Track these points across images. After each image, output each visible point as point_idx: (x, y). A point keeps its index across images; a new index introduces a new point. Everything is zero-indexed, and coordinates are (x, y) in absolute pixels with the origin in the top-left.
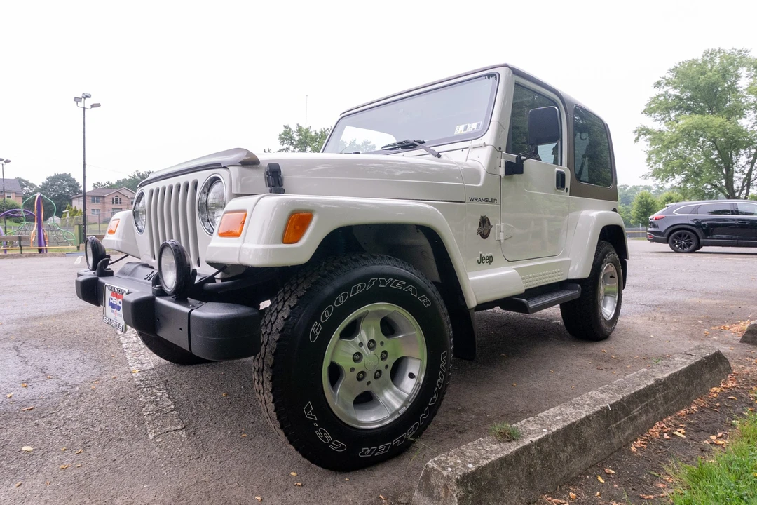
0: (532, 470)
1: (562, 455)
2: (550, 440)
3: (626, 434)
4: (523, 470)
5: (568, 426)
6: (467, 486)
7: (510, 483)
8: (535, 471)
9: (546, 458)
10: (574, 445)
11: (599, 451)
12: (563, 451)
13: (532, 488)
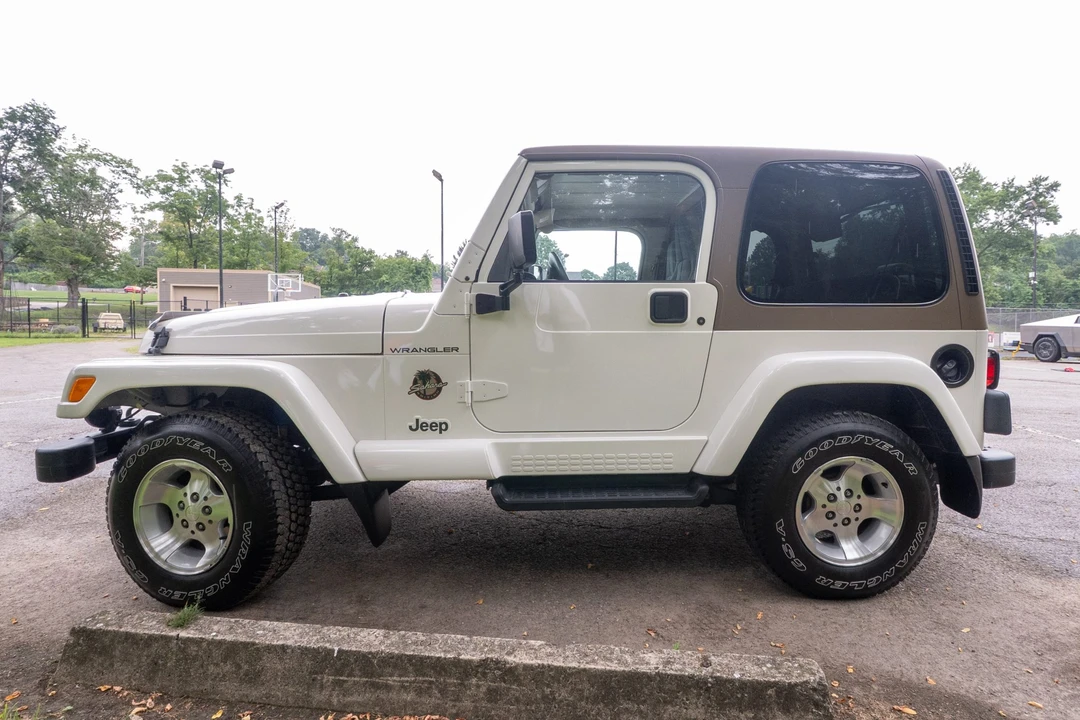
0: (160, 662)
1: (212, 668)
2: (204, 645)
3: (349, 699)
4: (148, 656)
5: (241, 643)
6: (79, 639)
7: (126, 660)
8: (164, 665)
9: (186, 660)
10: (239, 667)
11: (280, 694)
12: (217, 665)
13: (151, 680)
